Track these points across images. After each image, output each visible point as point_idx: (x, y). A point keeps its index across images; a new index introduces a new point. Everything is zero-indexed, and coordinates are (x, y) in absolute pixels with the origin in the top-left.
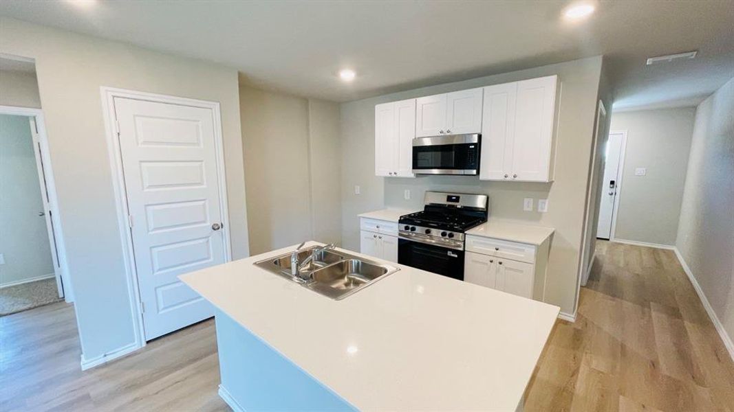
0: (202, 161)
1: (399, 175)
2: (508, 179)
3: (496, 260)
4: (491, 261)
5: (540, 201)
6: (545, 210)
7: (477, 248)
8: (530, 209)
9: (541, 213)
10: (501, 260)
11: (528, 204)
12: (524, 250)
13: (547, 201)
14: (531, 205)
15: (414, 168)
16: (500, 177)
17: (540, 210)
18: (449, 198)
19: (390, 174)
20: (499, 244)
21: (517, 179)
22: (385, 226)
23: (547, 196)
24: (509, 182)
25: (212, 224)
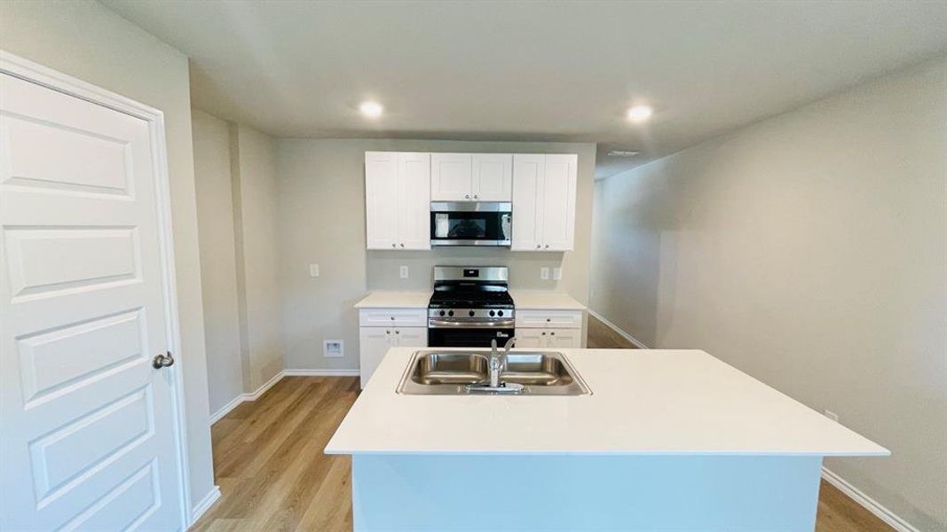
0: (133, 227)
1: (407, 247)
2: (540, 249)
3: (548, 332)
4: (544, 334)
5: (555, 269)
6: (560, 277)
7: (527, 322)
8: (547, 278)
9: (556, 281)
10: (552, 331)
11: (545, 271)
12: (572, 317)
13: (561, 269)
14: (547, 274)
15: (432, 238)
16: (532, 248)
17: (555, 279)
18: (467, 273)
19: (394, 245)
20: (548, 315)
21: (548, 249)
22: (401, 316)
23: (560, 264)
24: (542, 252)
25: (153, 359)
